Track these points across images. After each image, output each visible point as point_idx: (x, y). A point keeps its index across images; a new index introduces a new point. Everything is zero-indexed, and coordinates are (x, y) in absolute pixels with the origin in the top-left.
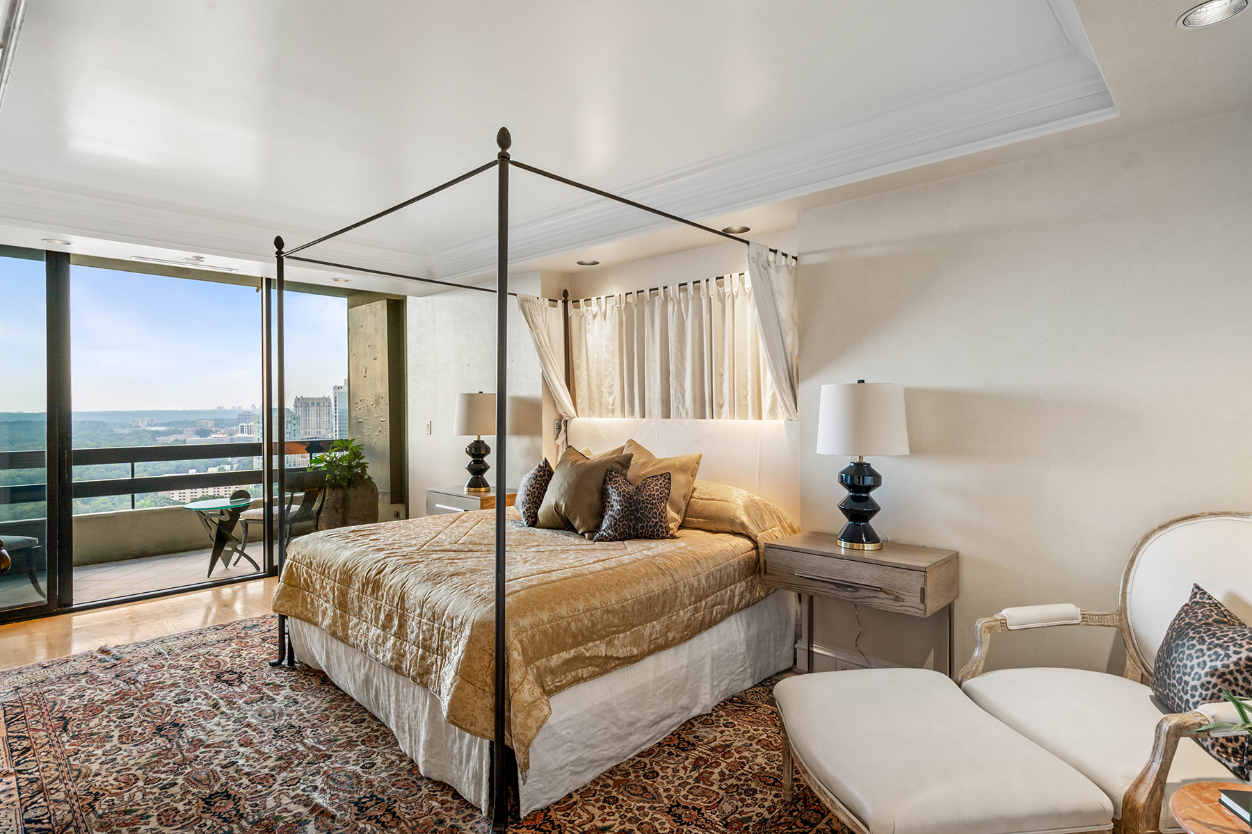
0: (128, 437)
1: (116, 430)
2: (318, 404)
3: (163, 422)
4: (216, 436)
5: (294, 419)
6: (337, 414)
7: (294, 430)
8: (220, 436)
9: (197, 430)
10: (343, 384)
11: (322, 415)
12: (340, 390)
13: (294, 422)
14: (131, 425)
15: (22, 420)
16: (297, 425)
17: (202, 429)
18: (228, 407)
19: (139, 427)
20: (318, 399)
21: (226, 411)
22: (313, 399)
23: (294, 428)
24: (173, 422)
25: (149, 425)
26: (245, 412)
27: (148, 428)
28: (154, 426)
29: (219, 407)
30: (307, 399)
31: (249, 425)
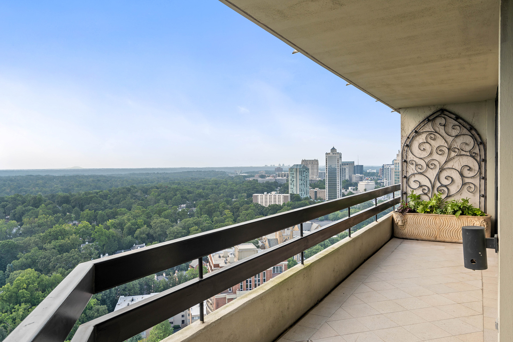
0: (235, 178)
1: (229, 175)
2: (312, 163)
3: (245, 172)
4: (269, 178)
5: (306, 170)
6: (327, 167)
7: (307, 175)
8: (271, 178)
9: (260, 176)
10: (330, 152)
11: (314, 168)
12: (329, 155)
13: (307, 171)
14: (234, 173)
15: (195, 171)
16: (308, 172)
17: (262, 175)
18: (269, 165)
19: (237, 174)
20: (312, 161)
21: (269, 167)
22: (310, 161)
23: (306, 174)
24: (250, 172)
25: (241, 173)
26: (278, 167)
27: (240, 174)
28: (243, 173)
29: (265, 165)
30: (308, 161)
31: (282, 173)
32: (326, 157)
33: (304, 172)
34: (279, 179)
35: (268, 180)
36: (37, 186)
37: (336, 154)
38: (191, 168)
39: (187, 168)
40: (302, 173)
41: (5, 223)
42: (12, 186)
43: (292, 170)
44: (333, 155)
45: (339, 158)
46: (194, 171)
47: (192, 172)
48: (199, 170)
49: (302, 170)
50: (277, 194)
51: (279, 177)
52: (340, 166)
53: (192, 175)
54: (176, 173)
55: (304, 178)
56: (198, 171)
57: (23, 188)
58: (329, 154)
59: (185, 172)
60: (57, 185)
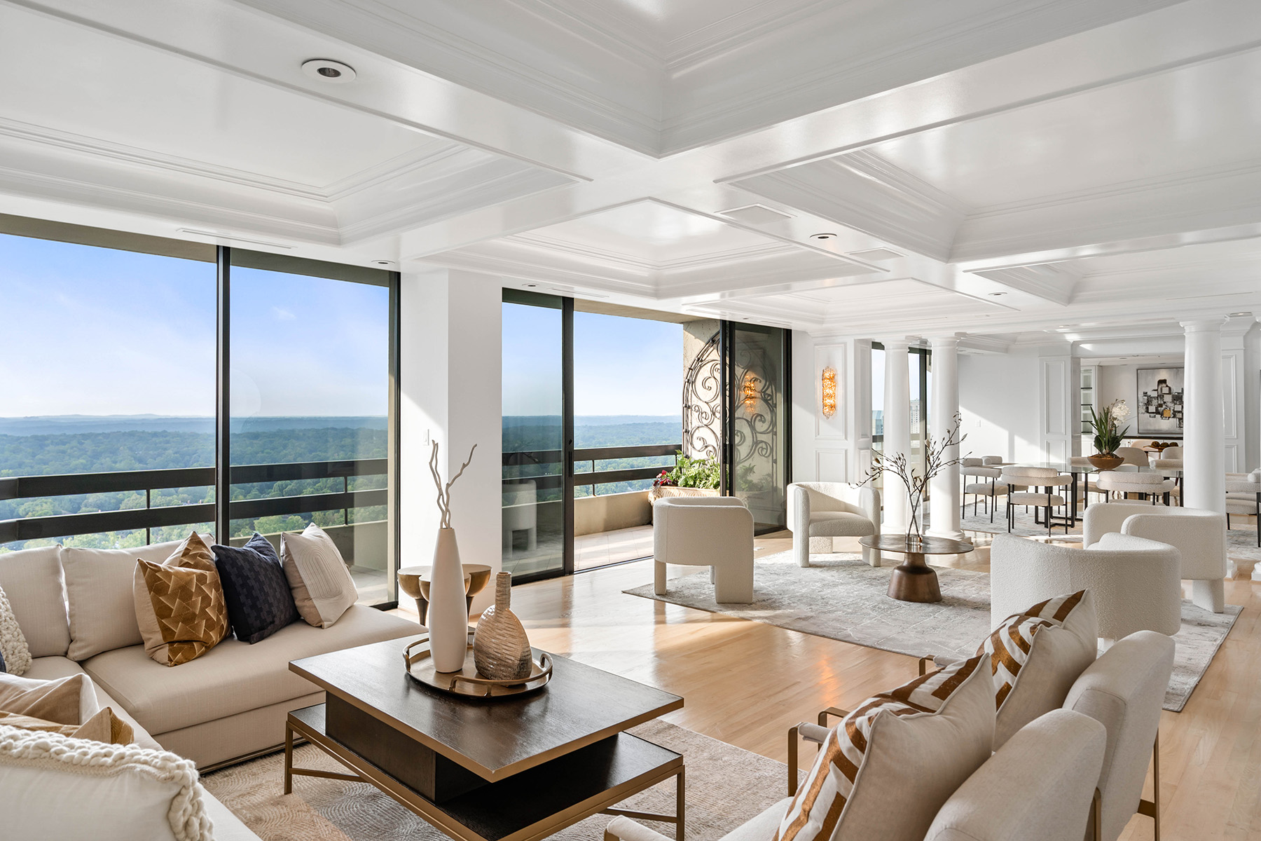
36: (343, 451)
38: (642, 417)
39: (633, 416)
41: (283, 521)
42: (299, 449)
46: (647, 424)
47: (643, 424)
48: (657, 422)
53: (643, 433)
54: (608, 427)
56: (655, 423)
57: (318, 453)
59: (628, 425)
60: (378, 448)
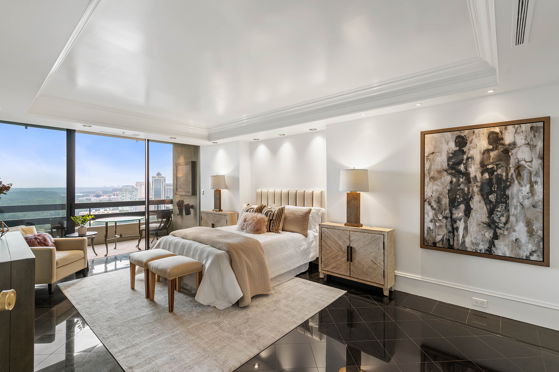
32: (153, 179)
33: (133, 192)
34: (113, 198)
35: (102, 199)
37: (160, 177)
40: (132, 192)
43: (122, 190)
44: (159, 178)
45: (163, 180)
49: (131, 190)
50: (110, 210)
51: (114, 195)
52: (164, 187)
55: (133, 196)
58: (155, 177)
